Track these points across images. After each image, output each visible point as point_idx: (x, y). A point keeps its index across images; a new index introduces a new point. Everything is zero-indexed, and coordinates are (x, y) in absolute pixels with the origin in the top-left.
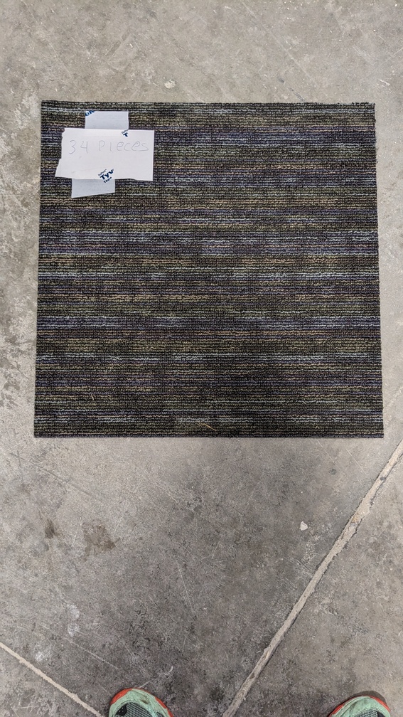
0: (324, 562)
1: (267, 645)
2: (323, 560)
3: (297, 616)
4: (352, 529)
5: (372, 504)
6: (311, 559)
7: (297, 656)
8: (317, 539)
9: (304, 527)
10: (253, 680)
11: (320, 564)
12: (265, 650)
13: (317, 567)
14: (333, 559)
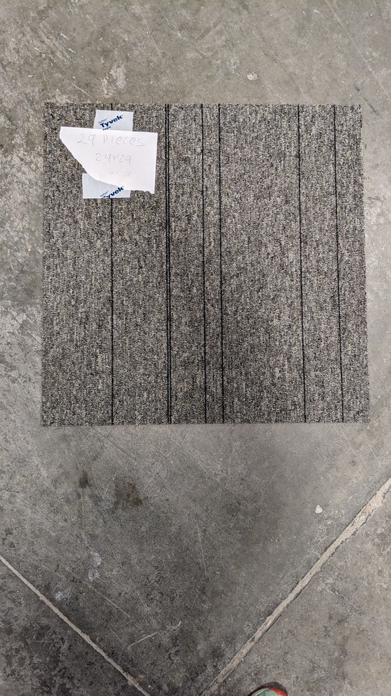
0: (333, 545)
1: (270, 613)
2: (332, 543)
3: (301, 590)
4: (363, 518)
5: (384, 497)
6: (321, 540)
7: (296, 628)
8: (329, 523)
9: (319, 510)
10: (253, 643)
11: (329, 546)
12: (268, 618)
13: (326, 549)
14: (342, 543)
